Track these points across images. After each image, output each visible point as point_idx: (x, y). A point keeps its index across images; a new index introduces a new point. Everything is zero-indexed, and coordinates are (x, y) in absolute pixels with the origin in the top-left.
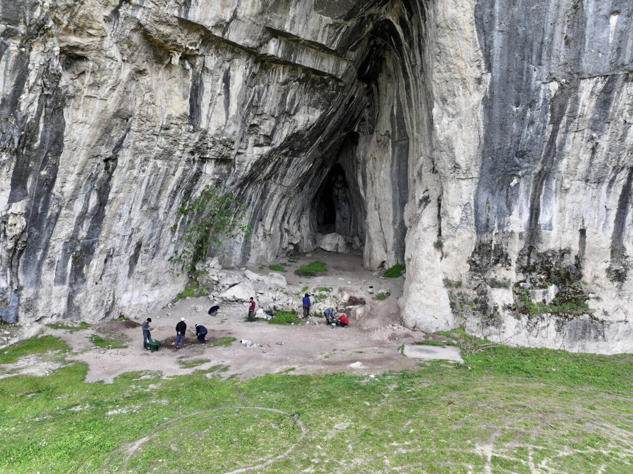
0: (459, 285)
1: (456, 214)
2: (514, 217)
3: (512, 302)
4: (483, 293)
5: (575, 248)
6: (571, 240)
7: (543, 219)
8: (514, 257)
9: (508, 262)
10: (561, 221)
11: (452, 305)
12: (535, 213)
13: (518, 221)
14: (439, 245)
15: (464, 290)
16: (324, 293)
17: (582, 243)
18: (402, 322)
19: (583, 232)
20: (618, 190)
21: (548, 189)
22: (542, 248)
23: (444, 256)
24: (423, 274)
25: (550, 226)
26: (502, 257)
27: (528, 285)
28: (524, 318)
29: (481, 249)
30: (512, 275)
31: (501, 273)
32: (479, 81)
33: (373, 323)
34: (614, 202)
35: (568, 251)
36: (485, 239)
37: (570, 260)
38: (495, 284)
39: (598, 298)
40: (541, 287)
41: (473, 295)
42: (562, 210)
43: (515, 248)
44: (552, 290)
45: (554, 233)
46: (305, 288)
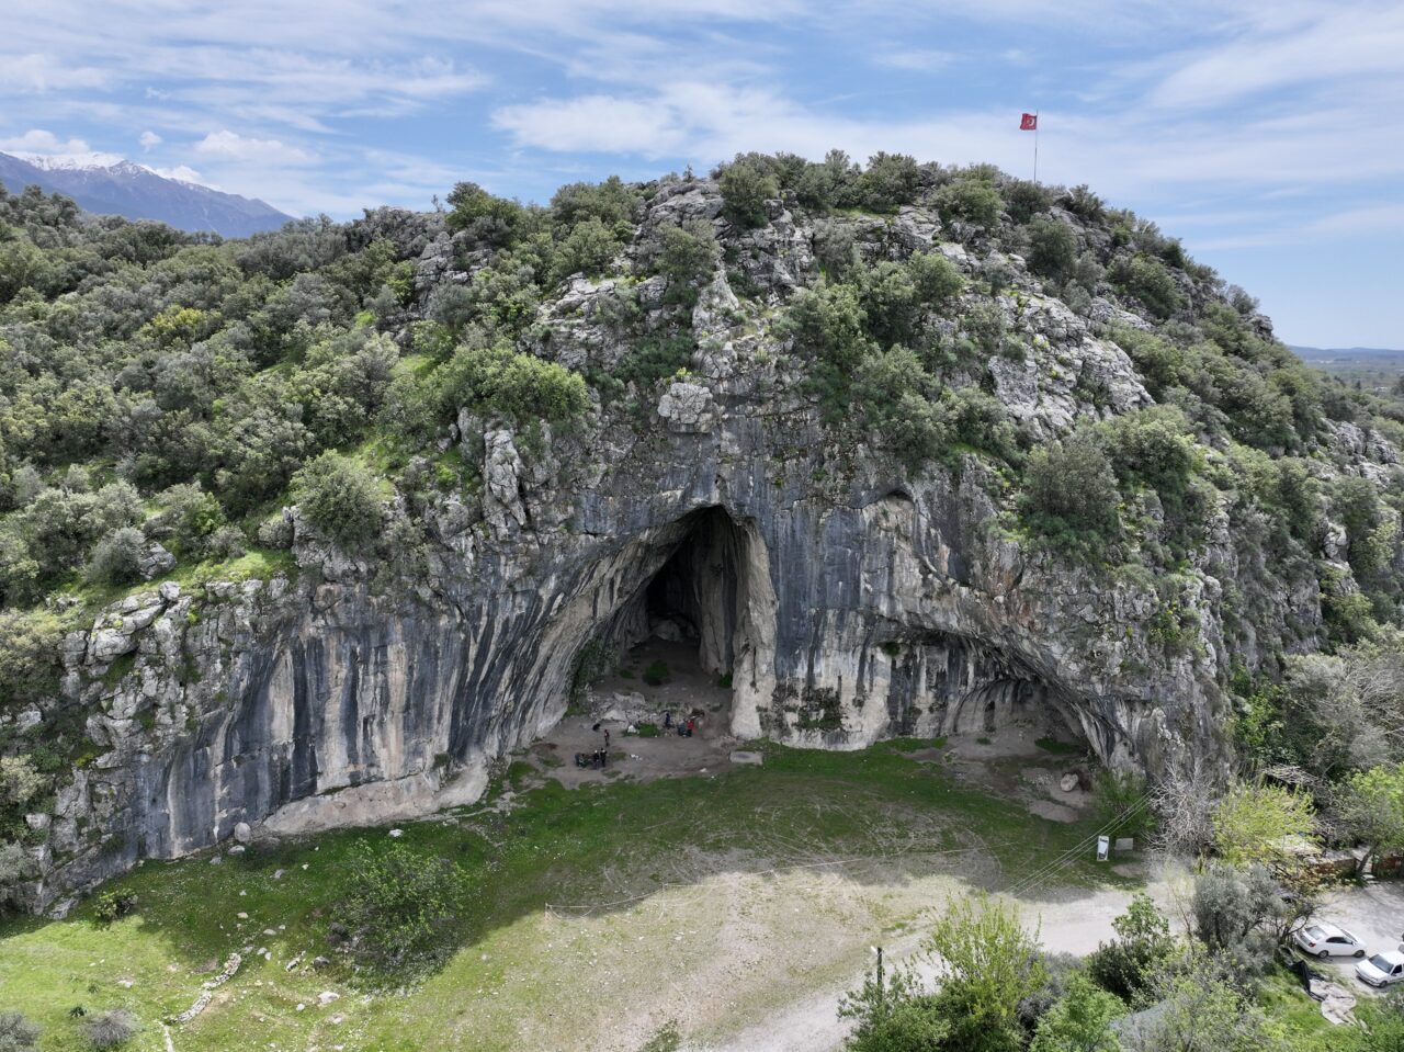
0: (766, 710)
1: (764, 668)
2: (799, 669)
3: (798, 720)
4: (781, 715)
5: (836, 687)
6: (833, 683)
7: (816, 670)
8: (800, 692)
9: (796, 695)
10: (827, 671)
11: (761, 723)
12: (811, 667)
13: (801, 672)
14: (753, 684)
15: (769, 713)
17: (840, 684)
18: (730, 733)
19: (840, 678)
20: (859, 655)
21: (818, 655)
22: (816, 687)
23: (757, 691)
24: (743, 703)
25: (820, 675)
26: (793, 692)
27: (808, 709)
28: (804, 731)
29: (780, 688)
30: (799, 703)
31: (792, 702)
32: (773, 603)
33: (711, 732)
34: (857, 661)
35: (831, 689)
36: (782, 682)
37: (833, 694)
38: (789, 709)
39: (847, 717)
40: (816, 710)
41: (774, 716)
42: (827, 666)
43: (800, 687)
44: (822, 712)
45: (823, 679)
46: (660, 705)
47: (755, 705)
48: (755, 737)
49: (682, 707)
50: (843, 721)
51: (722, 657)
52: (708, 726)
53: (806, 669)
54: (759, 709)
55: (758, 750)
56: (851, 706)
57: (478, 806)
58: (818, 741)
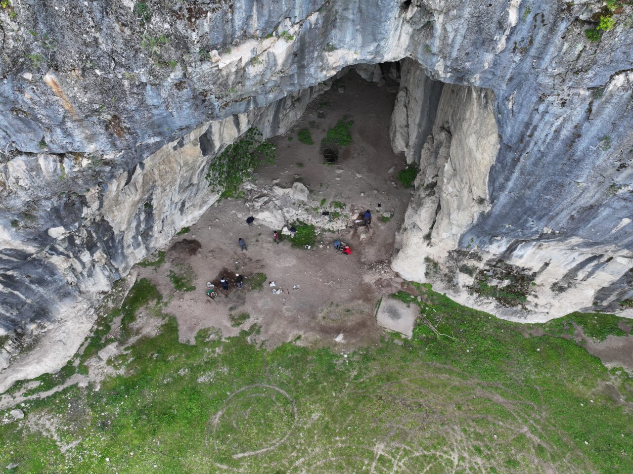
0: (436, 263)
1: (445, 233)
2: (493, 247)
3: (471, 283)
4: (453, 272)
5: (536, 269)
6: (535, 265)
7: (517, 253)
8: (485, 259)
9: (480, 260)
10: (531, 256)
11: (427, 272)
12: (511, 249)
13: (496, 249)
14: (427, 238)
15: (439, 267)
16: (338, 210)
17: (543, 268)
18: (391, 266)
19: (547, 264)
22: (509, 263)
23: (430, 245)
24: (410, 250)
25: (520, 257)
26: (476, 257)
27: (491, 273)
28: (476, 295)
29: (460, 252)
30: (480, 266)
31: (472, 263)
33: (369, 256)
34: (582, 258)
35: (529, 269)
36: (465, 249)
37: (528, 273)
38: (464, 270)
39: (536, 296)
40: (498, 278)
41: (445, 271)
42: (535, 253)
43: (488, 257)
44: (506, 282)
45: (522, 260)
46: (324, 201)
47: (425, 256)
48: (416, 280)
49: (347, 211)
50: (529, 298)
51: (411, 143)
52: (371, 241)
53: (503, 249)
54: (427, 259)
55: (414, 300)
56: (547, 289)
57: (67, 370)
58: (490, 307)
